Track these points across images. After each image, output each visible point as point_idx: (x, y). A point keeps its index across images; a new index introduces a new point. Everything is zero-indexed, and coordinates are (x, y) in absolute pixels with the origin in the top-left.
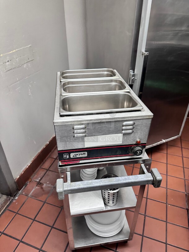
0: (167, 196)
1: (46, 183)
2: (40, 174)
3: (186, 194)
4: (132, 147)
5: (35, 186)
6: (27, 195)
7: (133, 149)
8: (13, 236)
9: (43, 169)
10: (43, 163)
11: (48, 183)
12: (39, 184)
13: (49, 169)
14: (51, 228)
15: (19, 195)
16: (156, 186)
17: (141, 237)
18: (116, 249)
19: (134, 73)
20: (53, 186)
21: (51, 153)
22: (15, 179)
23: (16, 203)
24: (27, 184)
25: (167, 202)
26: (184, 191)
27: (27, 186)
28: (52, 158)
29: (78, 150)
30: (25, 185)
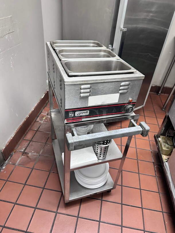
0: (137, 154)
1: (31, 152)
2: (24, 145)
3: (151, 152)
4: (125, 105)
5: (21, 156)
6: (14, 164)
7: (126, 107)
8: (7, 200)
9: (26, 141)
10: (24, 135)
11: (33, 152)
12: (24, 153)
13: (32, 140)
14: (42, 189)
15: (6, 164)
16: (145, 136)
17: (121, 186)
18: (102, 198)
19: (112, 47)
20: (38, 154)
21: (31, 126)
22: (1, 149)
23: (4, 171)
24: (13, 155)
25: (137, 159)
26: (150, 149)
27: (13, 156)
28: (33, 130)
29: (82, 109)
30: (10, 156)
